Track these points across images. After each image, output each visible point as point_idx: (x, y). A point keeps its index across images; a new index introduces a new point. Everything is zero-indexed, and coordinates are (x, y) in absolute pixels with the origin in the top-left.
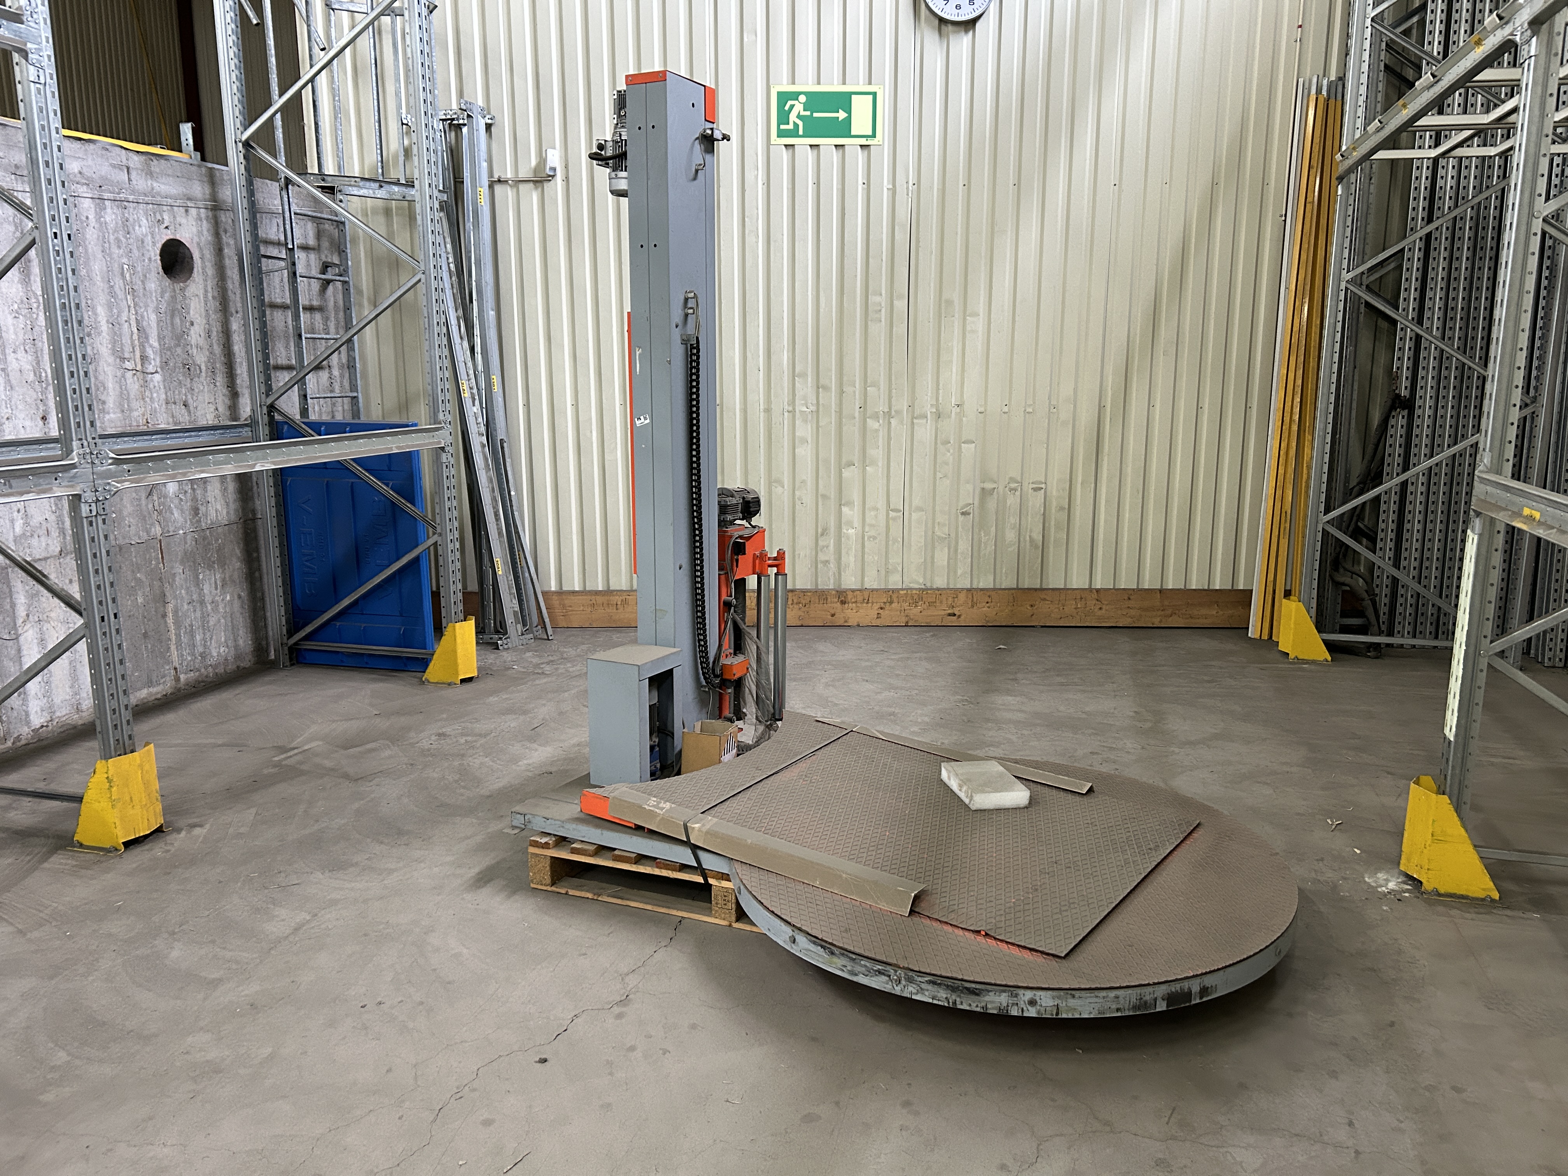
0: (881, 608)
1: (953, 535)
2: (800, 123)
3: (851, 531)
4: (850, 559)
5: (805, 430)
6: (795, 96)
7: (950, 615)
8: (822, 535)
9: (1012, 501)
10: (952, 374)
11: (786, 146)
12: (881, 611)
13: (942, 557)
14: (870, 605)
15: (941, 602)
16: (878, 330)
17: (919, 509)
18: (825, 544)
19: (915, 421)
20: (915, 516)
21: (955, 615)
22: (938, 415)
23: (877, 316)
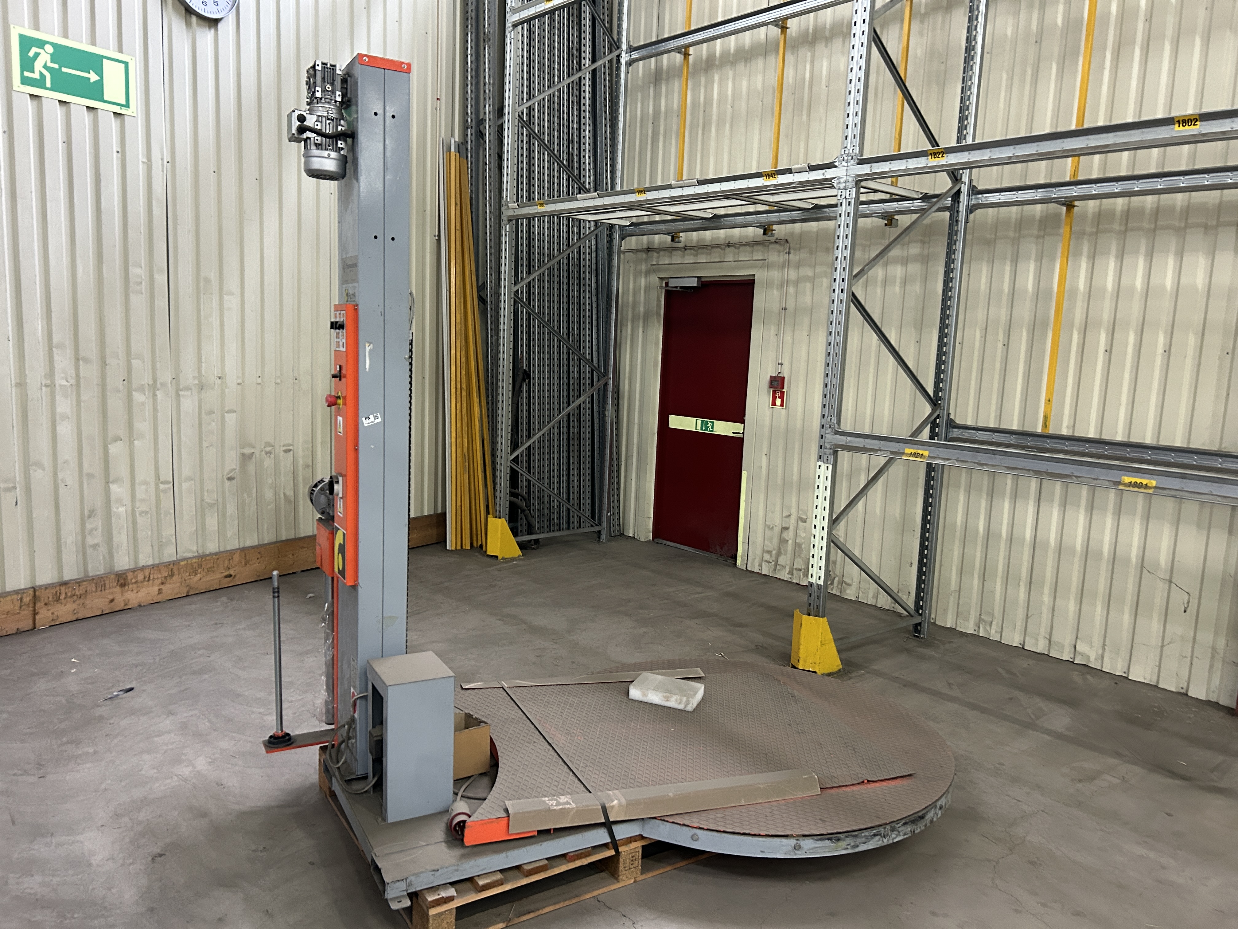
0: (163, 583)
1: (220, 500)
2: (48, 76)
3: (122, 510)
4: (121, 538)
5: (64, 406)
6: (41, 44)
7: (226, 577)
8: (90, 517)
9: (268, 462)
10: (211, 349)
11: (31, 95)
12: (162, 587)
13: (212, 522)
14: (151, 582)
15: (218, 566)
16: (139, 301)
17: (189, 479)
18: (93, 526)
19: (181, 393)
20: (185, 486)
21: (231, 576)
22: (202, 387)
23: (138, 288)
